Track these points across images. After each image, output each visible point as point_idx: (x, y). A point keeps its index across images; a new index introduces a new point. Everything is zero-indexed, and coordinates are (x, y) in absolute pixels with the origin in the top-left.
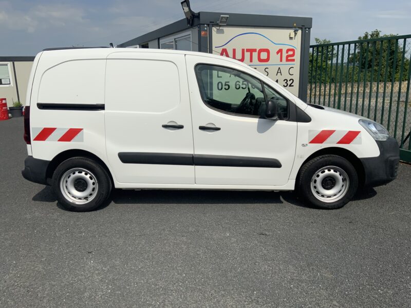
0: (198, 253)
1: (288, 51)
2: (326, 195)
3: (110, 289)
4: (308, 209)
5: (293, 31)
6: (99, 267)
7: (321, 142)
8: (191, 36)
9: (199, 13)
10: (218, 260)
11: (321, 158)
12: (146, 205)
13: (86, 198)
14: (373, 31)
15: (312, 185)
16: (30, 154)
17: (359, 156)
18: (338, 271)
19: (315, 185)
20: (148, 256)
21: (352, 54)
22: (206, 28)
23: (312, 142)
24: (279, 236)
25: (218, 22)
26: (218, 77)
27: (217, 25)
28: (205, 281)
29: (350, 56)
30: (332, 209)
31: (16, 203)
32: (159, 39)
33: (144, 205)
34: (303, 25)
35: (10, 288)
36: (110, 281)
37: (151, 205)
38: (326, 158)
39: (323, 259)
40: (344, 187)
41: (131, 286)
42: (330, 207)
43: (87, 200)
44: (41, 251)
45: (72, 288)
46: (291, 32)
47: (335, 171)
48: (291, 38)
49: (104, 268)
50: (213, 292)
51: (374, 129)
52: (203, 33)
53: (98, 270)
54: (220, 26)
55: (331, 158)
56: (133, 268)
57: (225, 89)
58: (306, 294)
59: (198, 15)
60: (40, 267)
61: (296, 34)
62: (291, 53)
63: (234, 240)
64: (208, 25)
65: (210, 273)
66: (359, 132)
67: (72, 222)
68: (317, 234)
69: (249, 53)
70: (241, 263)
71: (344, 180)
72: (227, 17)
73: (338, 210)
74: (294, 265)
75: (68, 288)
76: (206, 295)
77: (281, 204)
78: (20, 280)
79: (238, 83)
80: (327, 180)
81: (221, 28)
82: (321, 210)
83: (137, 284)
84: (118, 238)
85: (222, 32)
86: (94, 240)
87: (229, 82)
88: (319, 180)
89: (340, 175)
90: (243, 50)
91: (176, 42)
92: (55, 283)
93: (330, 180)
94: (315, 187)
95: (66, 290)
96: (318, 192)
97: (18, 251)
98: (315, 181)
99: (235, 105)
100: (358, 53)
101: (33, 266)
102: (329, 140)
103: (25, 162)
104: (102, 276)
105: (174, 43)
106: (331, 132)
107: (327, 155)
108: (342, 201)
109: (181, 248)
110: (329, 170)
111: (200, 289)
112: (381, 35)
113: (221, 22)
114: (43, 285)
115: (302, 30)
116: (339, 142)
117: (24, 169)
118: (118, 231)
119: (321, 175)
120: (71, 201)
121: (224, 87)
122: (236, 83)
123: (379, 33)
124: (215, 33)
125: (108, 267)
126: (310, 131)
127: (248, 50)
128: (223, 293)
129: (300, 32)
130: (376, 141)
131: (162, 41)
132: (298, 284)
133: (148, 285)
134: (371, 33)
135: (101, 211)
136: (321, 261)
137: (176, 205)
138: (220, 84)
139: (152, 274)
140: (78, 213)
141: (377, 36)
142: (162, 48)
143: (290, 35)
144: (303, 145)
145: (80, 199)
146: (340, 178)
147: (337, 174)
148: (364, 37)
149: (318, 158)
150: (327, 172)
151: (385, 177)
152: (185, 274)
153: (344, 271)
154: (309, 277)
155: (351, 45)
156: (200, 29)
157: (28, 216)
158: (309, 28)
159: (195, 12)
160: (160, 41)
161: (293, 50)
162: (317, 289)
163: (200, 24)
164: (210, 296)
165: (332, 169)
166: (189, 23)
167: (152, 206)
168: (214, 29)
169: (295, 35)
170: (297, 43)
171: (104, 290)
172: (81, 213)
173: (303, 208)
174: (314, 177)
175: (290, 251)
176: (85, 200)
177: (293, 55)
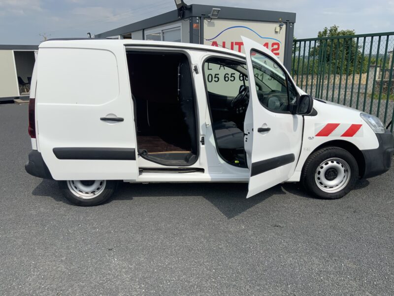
0: (220, 247)
1: (273, 44)
2: (328, 186)
3: (143, 288)
4: (311, 200)
5: (278, 25)
6: (125, 265)
7: (327, 135)
8: (181, 28)
9: (191, 6)
10: (242, 254)
11: (325, 151)
12: (153, 198)
13: (93, 192)
14: (332, 26)
15: (316, 176)
16: (34, 148)
17: (360, 149)
18: (359, 261)
19: (318, 176)
20: (171, 252)
21: (313, 48)
22: (197, 21)
23: (318, 135)
24: (293, 227)
25: (209, 15)
26: (208, 69)
27: (209, 18)
28: (237, 277)
29: (311, 50)
30: (334, 199)
31: (16, 199)
32: (144, 30)
33: (150, 197)
34: (287, 20)
35: (37, 292)
36: (141, 279)
37: (157, 198)
38: (330, 151)
39: (342, 250)
40: (345, 178)
41: (164, 284)
42: (333, 198)
43: (95, 194)
44: (58, 250)
45: (104, 288)
46: (276, 26)
47: (337, 163)
48: (276, 32)
49: (130, 266)
50: (248, 287)
51: (373, 122)
52: (195, 25)
53: (124, 268)
54: (211, 19)
55: (334, 151)
56: (160, 264)
57: (215, 81)
58: (338, 285)
59: (190, 7)
60: (62, 267)
61: (281, 28)
62: (276, 47)
63: (250, 232)
64: (200, 17)
65: (239, 268)
66: (361, 125)
67: (82, 218)
68: (327, 224)
69: (238, 46)
70: (266, 257)
71: (346, 171)
72: (219, 10)
73: (339, 200)
74: (317, 257)
75: (99, 289)
76: (242, 291)
77: (284, 195)
78: (45, 282)
79: (227, 75)
80: (330, 172)
81: (212, 21)
82: (324, 200)
83: (169, 282)
84: (134, 233)
85: (213, 25)
86: (110, 236)
87: (218, 74)
88: (323, 171)
89: (342, 166)
90: (232, 43)
91: (163, 33)
92: (84, 284)
93: (333, 171)
94: (319, 179)
95: (98, 291)
96: (321, 183)
97: (34, 250)
98: (319, 173)
99: (230, 97)
100: (318, 47)
101: (55, 266)
102: (334, 132)
103: (30, 156)
104: (131, 274)
105: (161, 35)
106: (336, 126)
107: (330, 148)
108: (343, 191)
109: (201, 242)
110: (332, 162)
111: (235, 285)
112: (339, 30)
113: (213, 15)
114: (72, 286)
115: (286, 25)
116: (344, 135)
117: (27, 163)
118: (132, 226)
119: (325, 167)
120: (78, 196)
121: (214, 79)
122: (225, 75)
123: (337, 29)
124: (206, 25)
125: (134, 265)
126: (316, 124)
127: (237, 43)
128: (258, 288)
129: (284, 27)
130: (376, 134)
131: (147, 32)
132: (327, 276)
133: (181, 282)
134: (330, 29)
135: (108, 204)
136: (341, 252)
137: (182, 197)
138: (210, 76)
139: (182, 271)
140: (85, 208)
141: (335, 31)
142: (147, 40)
143: (275, 29)
144: (310, 138)
145: (87, 193)
146: (342, 169)
147: (340, 166)
148: (323, 32)
149: (323, 150)
150: (330, 164)
151: (382, 168)
152: (214, 269)
153: (365, 261)
154: (335, 268)
155: (312, 42)
156: (192, 21)
157: (33, 212)
158: (293, 23)
159: (188, 5)
160: (145, 32)
161: (278, 44)
162: (347, 280)
163: (192, 17)
164: (247, 291)
165: (335, 160)
166: (179, 15)
167: (159, 199)
168: (206, 22)
169: (280, 30)
170: (281, 38)
171: (138, 290)
172: (88, 208)
173: (307, 198)
174: (319, 169)
175: (309, 243)
176: (92, 195)
177: (278, 49)
